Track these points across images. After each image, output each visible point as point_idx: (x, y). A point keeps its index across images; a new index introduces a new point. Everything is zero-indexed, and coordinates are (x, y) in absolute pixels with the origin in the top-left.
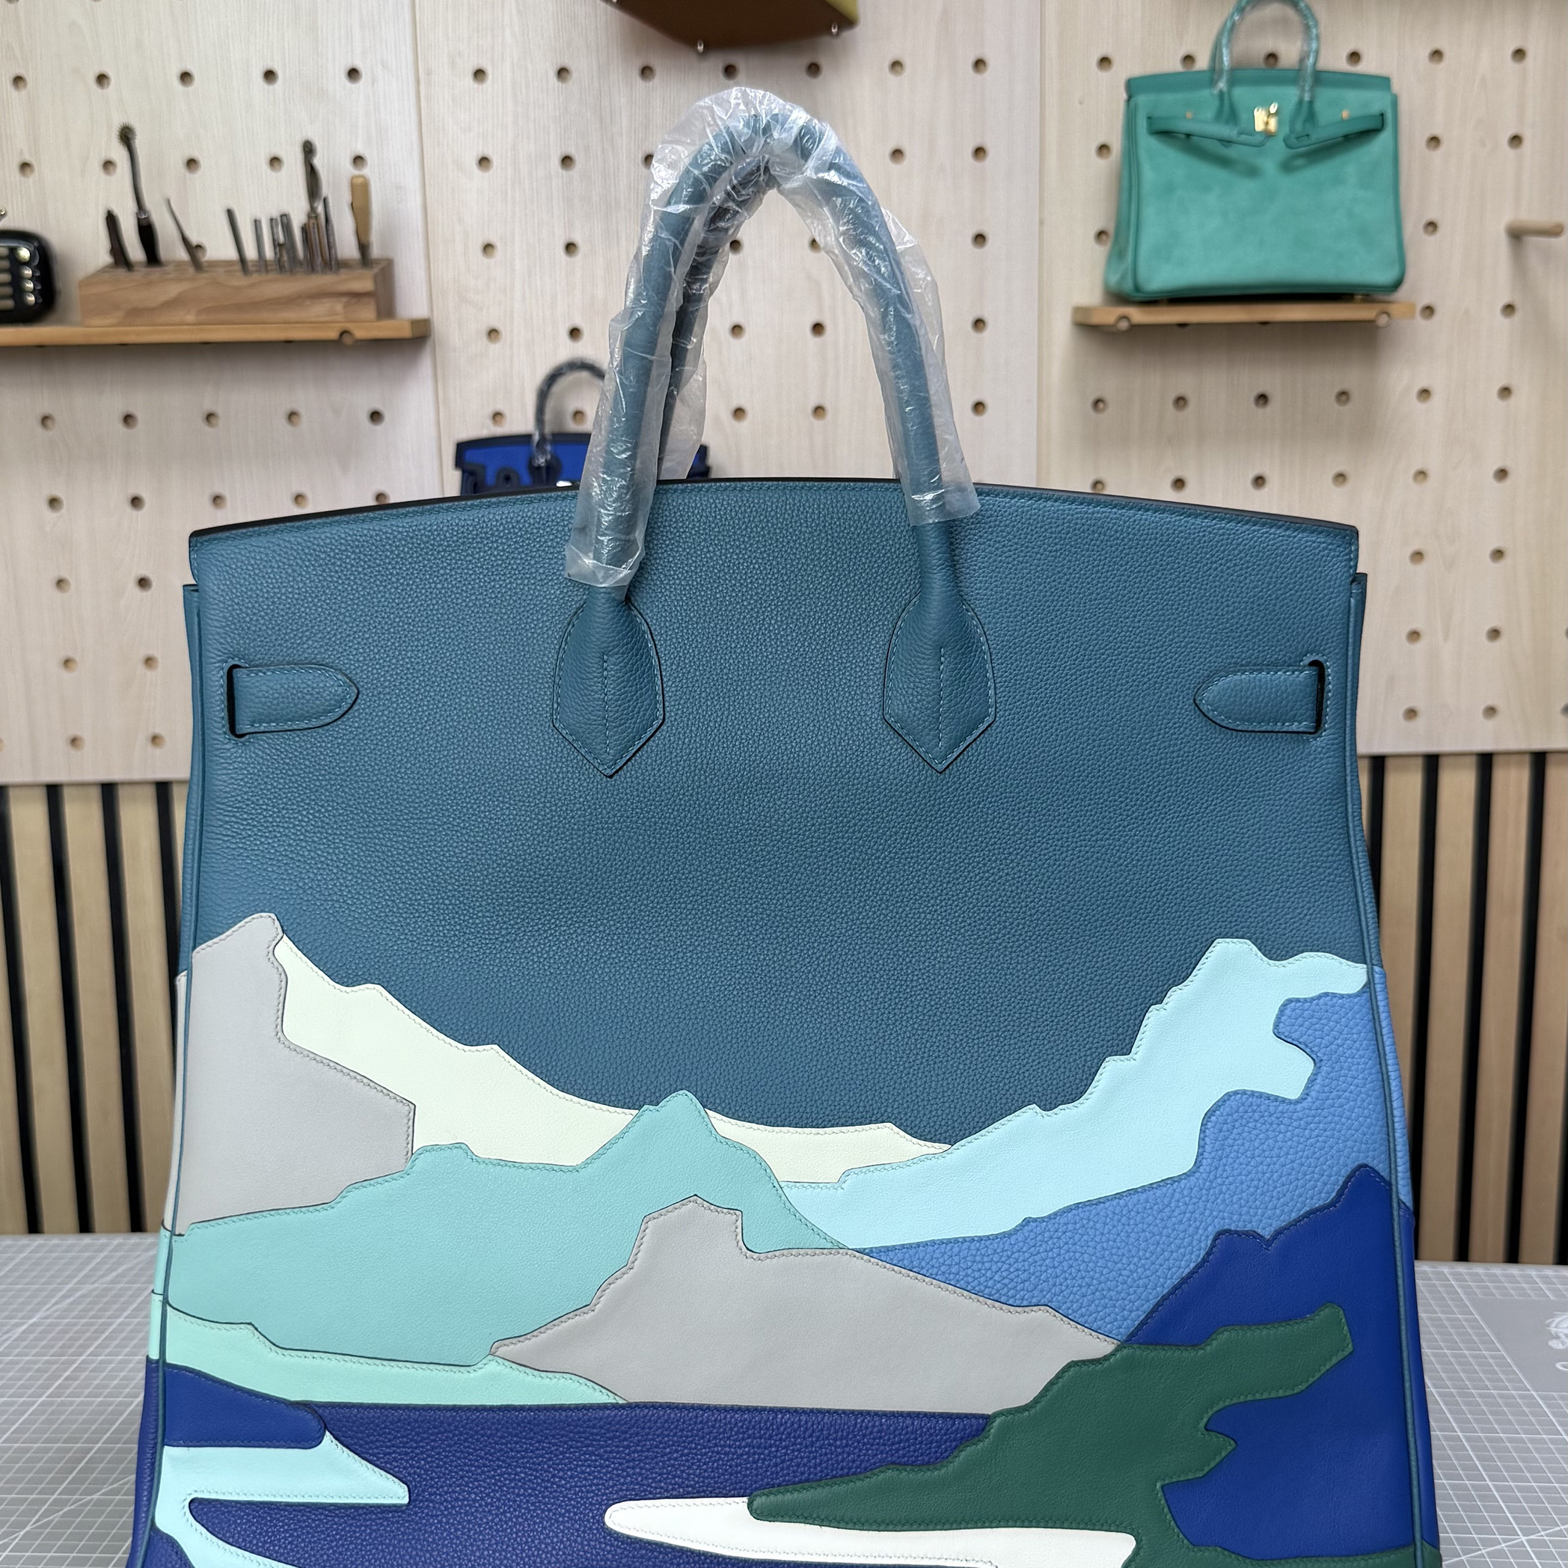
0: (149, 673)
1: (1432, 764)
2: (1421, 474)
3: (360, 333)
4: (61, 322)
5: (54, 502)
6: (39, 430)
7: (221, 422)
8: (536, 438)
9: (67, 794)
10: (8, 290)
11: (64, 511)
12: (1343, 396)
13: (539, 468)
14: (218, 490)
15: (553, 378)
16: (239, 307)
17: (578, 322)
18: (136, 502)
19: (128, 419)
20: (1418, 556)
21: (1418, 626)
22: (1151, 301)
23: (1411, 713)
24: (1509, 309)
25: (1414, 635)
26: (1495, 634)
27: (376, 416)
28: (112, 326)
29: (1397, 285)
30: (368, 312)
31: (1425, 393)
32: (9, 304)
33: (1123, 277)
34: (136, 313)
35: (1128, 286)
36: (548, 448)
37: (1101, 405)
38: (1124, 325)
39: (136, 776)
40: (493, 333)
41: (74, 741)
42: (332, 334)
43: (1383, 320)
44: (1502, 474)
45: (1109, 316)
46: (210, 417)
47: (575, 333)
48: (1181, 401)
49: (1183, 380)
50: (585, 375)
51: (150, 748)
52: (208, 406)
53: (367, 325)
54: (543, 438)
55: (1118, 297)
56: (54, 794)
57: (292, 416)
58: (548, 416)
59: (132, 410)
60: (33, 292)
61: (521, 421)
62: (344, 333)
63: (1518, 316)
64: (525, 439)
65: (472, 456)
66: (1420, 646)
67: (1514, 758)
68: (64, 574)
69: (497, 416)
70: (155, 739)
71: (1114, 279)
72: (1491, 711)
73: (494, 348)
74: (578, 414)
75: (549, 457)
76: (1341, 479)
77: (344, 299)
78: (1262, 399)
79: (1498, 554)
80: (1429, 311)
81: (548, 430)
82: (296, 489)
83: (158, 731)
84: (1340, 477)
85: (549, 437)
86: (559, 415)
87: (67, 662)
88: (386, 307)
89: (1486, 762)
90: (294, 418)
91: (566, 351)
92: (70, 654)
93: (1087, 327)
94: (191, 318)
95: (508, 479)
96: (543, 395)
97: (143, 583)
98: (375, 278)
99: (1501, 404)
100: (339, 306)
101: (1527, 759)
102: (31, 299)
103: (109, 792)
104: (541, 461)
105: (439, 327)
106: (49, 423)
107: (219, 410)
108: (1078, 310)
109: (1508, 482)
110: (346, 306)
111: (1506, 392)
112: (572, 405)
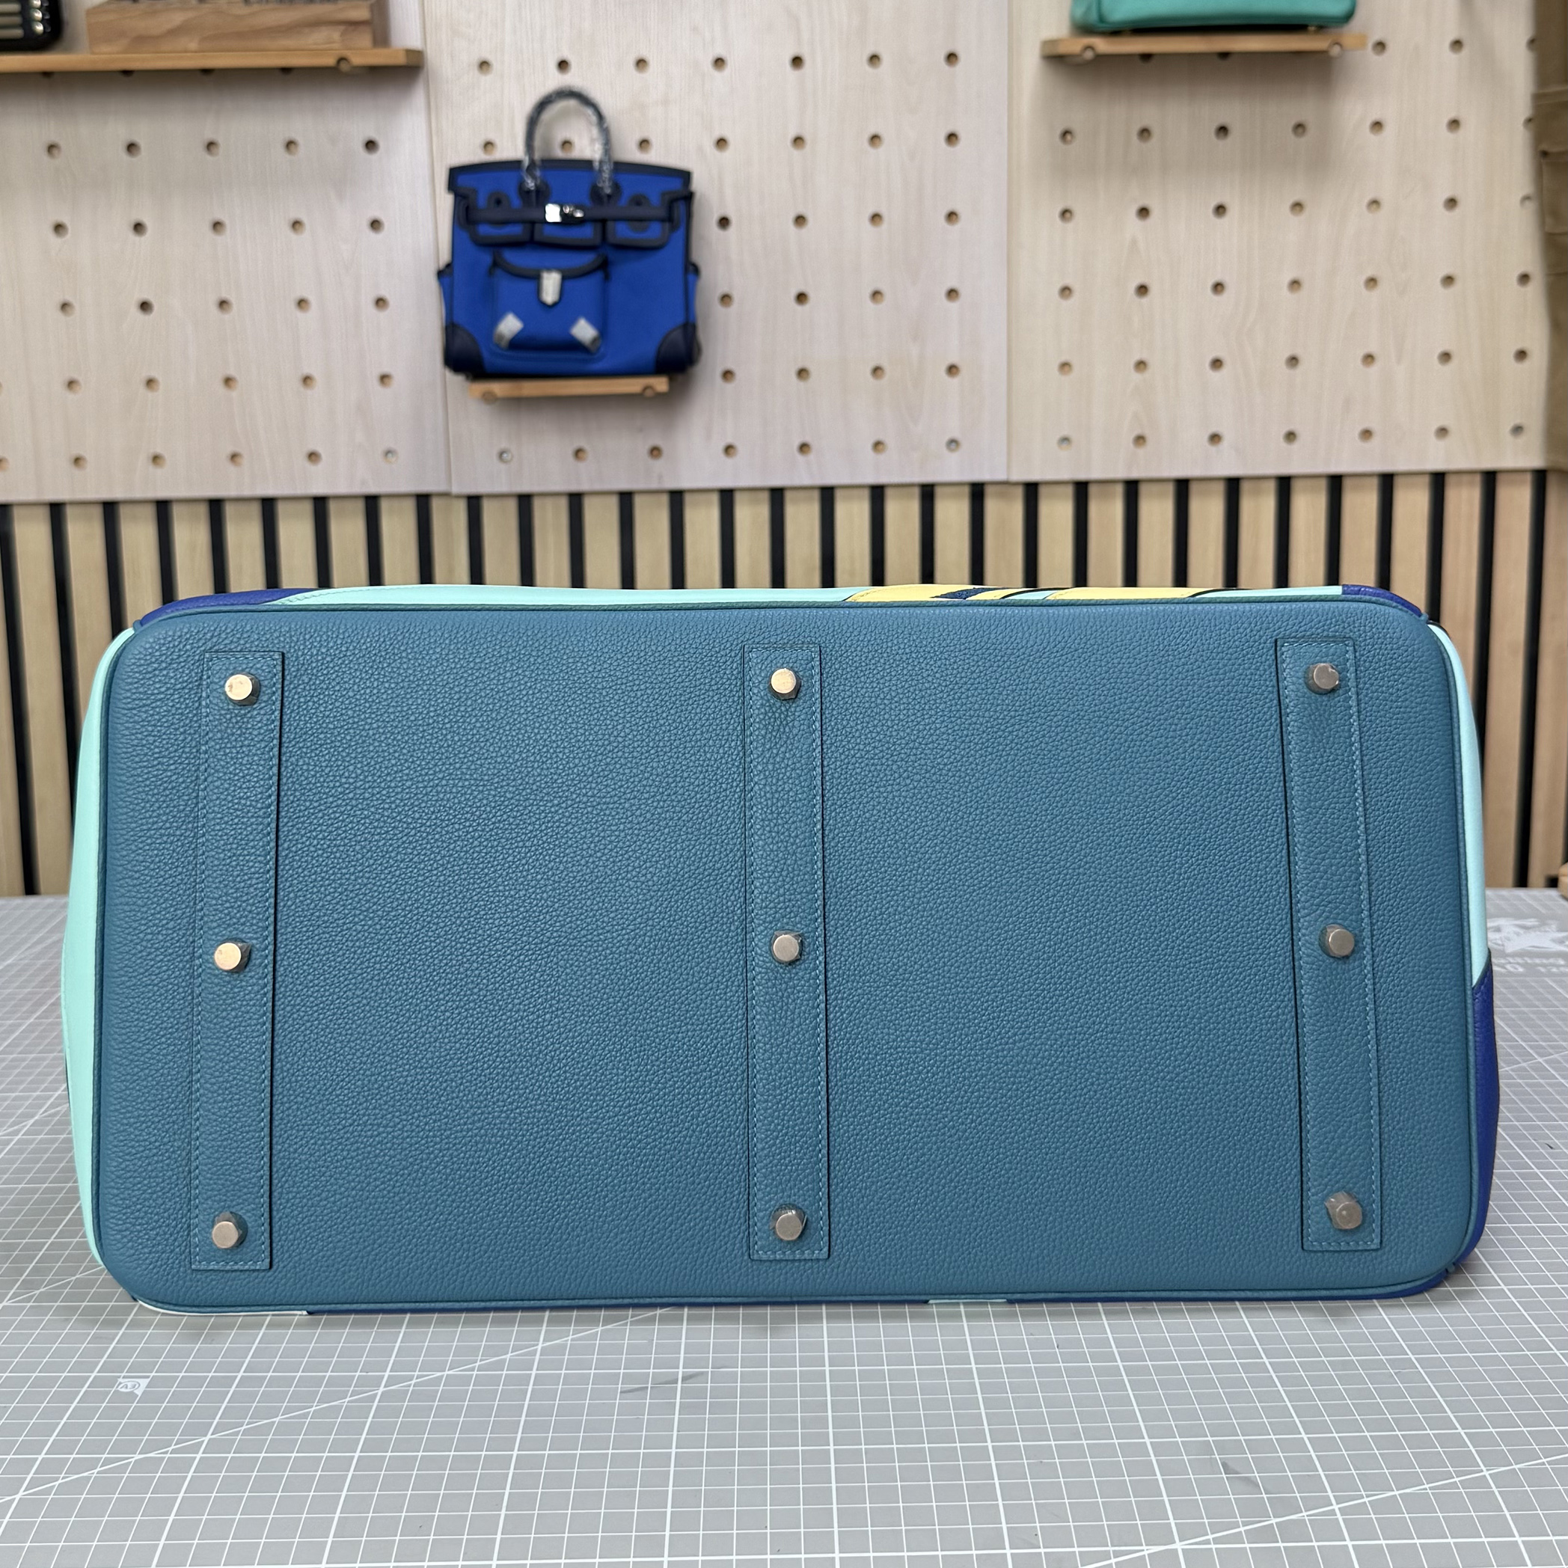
0: (150, 394)
1: (1387, 483)
2: (1375, 203)
3: (357, 60)
4: (68, 50)
5: (59, 228)
6: (45, 157)
7: (221, 149)
8: (526, 163)
9: (70, 512)
10: (17, 20)
11: (69, 236)
12: (1300, 128)
13: (529, 192)
14: (219, 216)
15: (543, 105)
16: (240, 35)
17: (566, 55)
18: (138, 227)
19: (131, 147)
20: (1372, 282)
21: (1372, 349)
22: (1116, 32)
23: (1367, 434)
24: (1457, 44)
25: (1369, 358)
26: (1446, 357)
27: (371, 145)
28: (118, 53)
29: (1348, 17)
30: (364, 40)
31: (1377, 125)
32: (18, 33)
33: (1089, 8)
34: (141, 40)
35: (1093, 17)
36: (538, 173)
37: (1069, 137)
38: (1089, 55)
39: (138, 494)
40: (484, 65)
41: (77, 461)
42: (329, 61)
43: (1335, 51)
44: (1452, 203)
45: (1076, 46)
46: (211, 146)
47: (563, 65)
48: (1145, 133)
49: (1149, 111)
50: (572, 103)
51: (151, 468)
52: (209, 135)
53: (363, 53)
54: (532, 163)
55: (1084, 29)
56: (56, 512)
57: (290, 145)
58: (537, 142)
59: (136, 139)
60: (42, 21)
61: (511, 147)
62: (341, 60)
63: (1465, 51)
64: (516, 164)
65: (463, 181)
66: (1374, 369)
67: (1465, 478)
68: (69, 298)
69: (488, 145)
70: (156, 459)
71: (1079, 12)
72: (1443, 432)
73: (486, 80)
74: (566, 144)
75: (539, 182)
76: (1298, 208)
77: (342, 28)
78: (1223, 130)
79: (1448, 280)
80: (1381, 46)
81: (537, 156)
82: (294, 215)
83: (159, 450)
84: (1297, 206)
85: (538, 163)
86: (547, 143)
87: (71, 384)
88: (381, 35)
89: (1438, 481)
90: (292, 147)
91: (555, 81)
92: (75, 376)
93: (1056, 59)
94: (193, 45)
95: (498, 202)
96: (533, 122)
97: (145, 306)
98: (372, 8)
99: (1450, 136)
100: (335, 34)
101: (1478, 479)
102: (40, 28)
103: (110, 510)
104: (531, 184)
105: (432, 57)
106: (55, 151)
107: (220, 139)
108: (1047, 43)
109: (1457, 211)
110: (342, 35)
111: (1454, 124)
112: (560, 135)
